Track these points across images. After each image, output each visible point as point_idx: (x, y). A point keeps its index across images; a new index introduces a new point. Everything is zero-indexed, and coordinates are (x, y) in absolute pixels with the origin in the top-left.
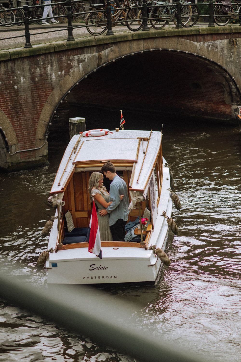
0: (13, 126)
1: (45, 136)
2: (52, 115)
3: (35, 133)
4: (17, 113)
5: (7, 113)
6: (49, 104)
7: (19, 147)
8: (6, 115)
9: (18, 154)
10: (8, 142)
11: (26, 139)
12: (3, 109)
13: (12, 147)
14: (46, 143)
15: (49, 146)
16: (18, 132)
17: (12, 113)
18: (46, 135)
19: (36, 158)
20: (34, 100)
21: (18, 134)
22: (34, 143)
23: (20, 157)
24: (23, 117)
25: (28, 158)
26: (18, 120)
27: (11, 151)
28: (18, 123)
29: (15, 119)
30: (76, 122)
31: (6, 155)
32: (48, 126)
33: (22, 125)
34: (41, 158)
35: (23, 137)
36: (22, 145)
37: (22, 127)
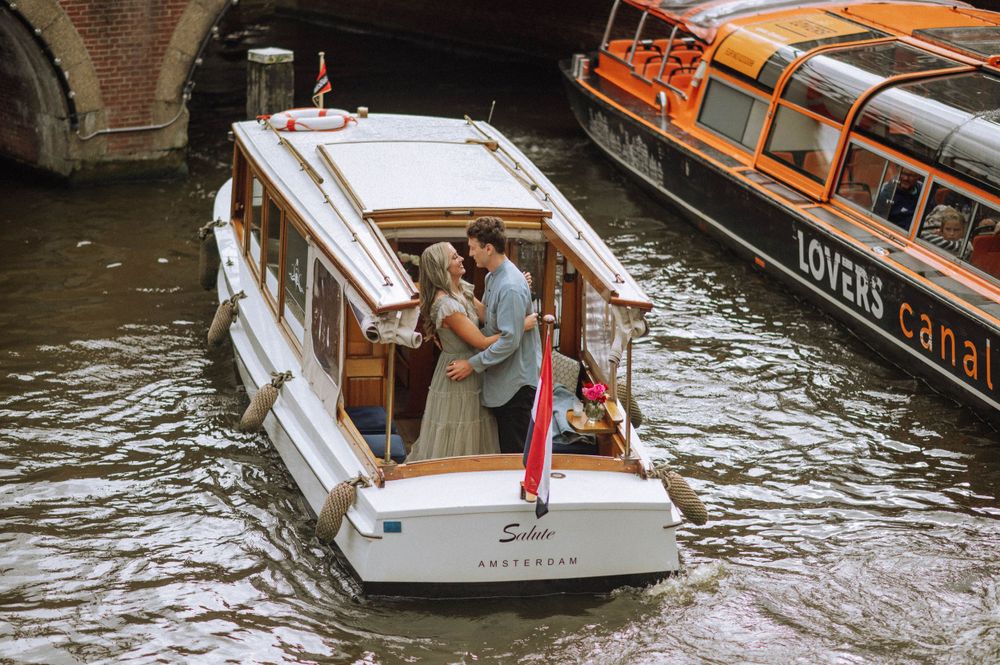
0: (93, 59)
1: (182, 94)
2: (205, 37)
3: (155, 83)
4: (108, 23)
5: (78, 23)
6: (199, 6)
7: (107, 119)
8: (76, 26)
9: (102, 138)
10: (76, 101)
11: (127, 97)
12: (69, 9)
13: (87, 117)
14: (183, 113)
15: (190, 123)
16: (107, 76)
17: (93, 22)
18: (186, 90)
19: (151, 151)
21: (106, 82)
22: (148, 112)
23: (108, 149)
24: (124, 37)
25: (128, 150)
26: (109, 43)
27: (83, 132)
28: (106, 53)
29: (102, 42)
30: (266, 61)
31: (67, 139)
32: (192, 66)
33: (121, 57)
34: (166, 153)
35: (119, 92)
36: (115, 113)
37: (120, 65)
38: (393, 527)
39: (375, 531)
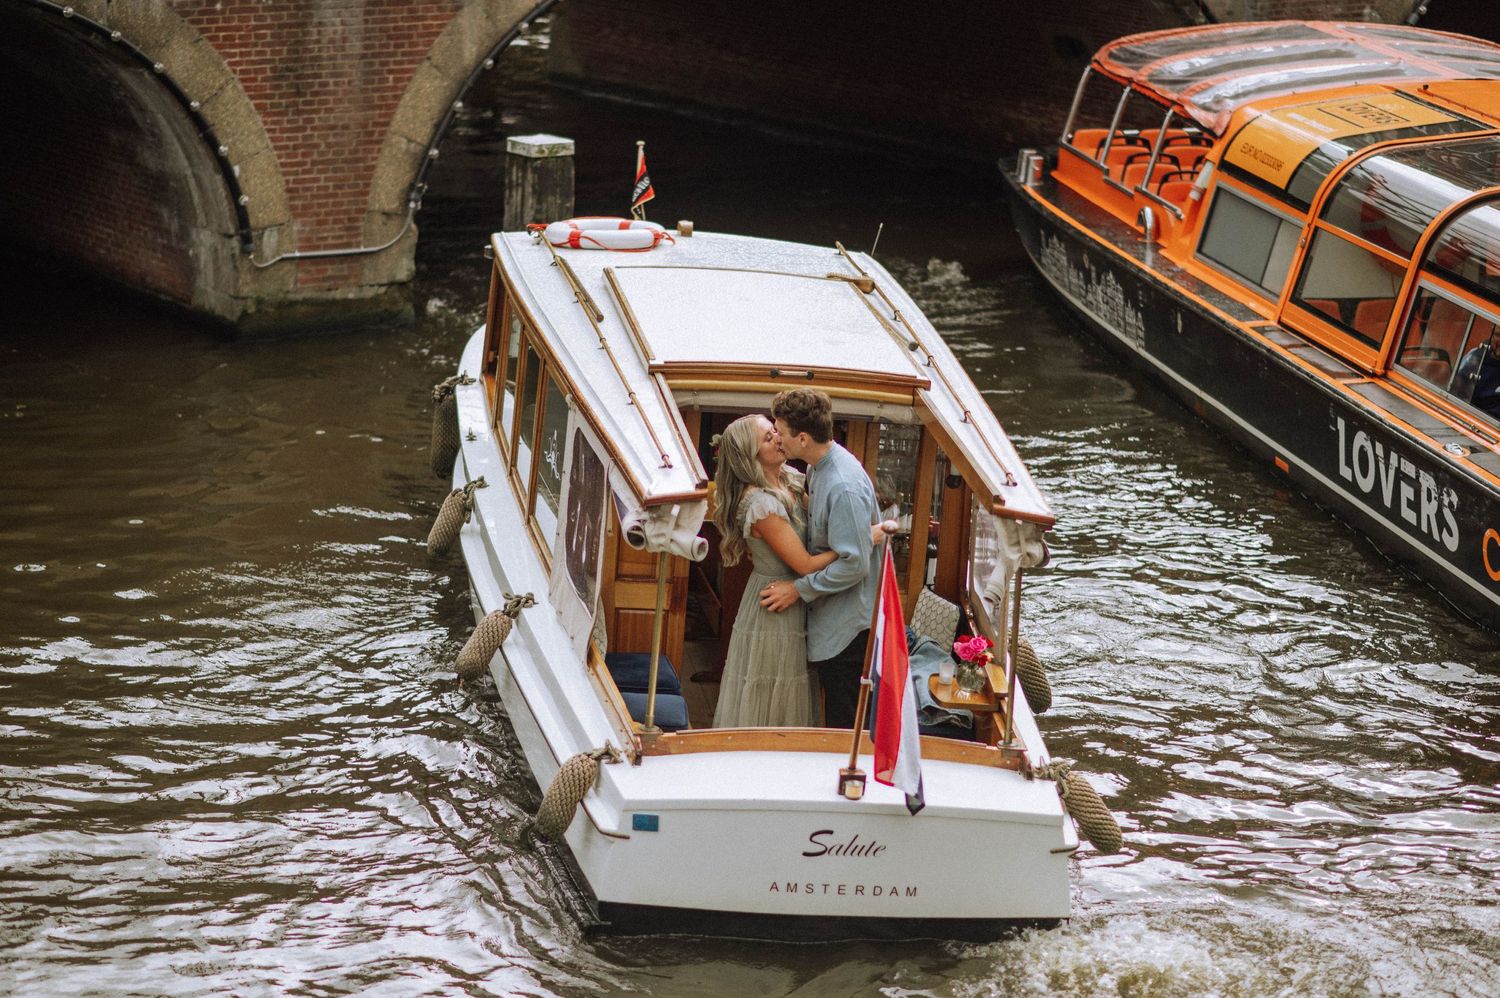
0: (276, 148)
1: (408, 201)
2: (444, 117)
3: (367, 185)
4: (298, 94)
5: (255, 93)
6: (434, 71)
7: (295, 236)
8: (252, 98)
9: (288, 267)
10: (249, 211)
11: (326, 205)
12: (242, 72)
13: (267, 233)
14: (409, 229)
15: (419, 246)
16: (297, 173)
17: (277, 92)
18: (413, 195)
19: (361, 286)
20: (372, 46)
21: (295, 182)
22: (357, 228)
23: (296, 283)
24: (322, 115)
25: (326, 285)
26: (301, 123)
27: (260, 256)
28: (296, 138)
29: (288, 122)
30: (534, 154)
31: (235, 267)
32: (424, 158)
33: (316, 146)
34: (383, 290)
35: (314, 197)
36: (307, 229)
37: (315, 157)
38: (646, 823)
39: (619, 827)
